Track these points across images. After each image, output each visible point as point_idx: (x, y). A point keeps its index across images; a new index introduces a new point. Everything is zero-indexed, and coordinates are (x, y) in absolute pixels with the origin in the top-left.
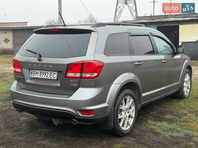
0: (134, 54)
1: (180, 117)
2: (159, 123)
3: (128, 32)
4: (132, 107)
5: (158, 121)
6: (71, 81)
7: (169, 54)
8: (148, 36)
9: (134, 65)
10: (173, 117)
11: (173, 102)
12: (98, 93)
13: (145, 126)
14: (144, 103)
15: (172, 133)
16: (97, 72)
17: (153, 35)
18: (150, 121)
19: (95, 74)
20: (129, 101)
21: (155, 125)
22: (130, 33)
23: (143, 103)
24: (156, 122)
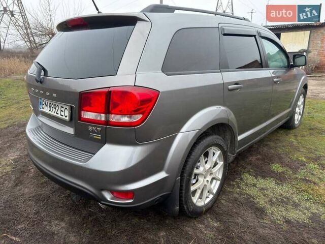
0: (228, 68)
1: (295, 170)
2: (261, 183)
3: (220, 27)
4: (218, 162)
5: (259, 178)
6: (90, 128)
7: (281, 67)
8: (254, 37)
9: (226, 90)
10: (284, 169)
11: (278, 135)
12: (145, 155)
13: (239, 187)
14: (240, 149)
15: (287, 210)
16: (140, 111)
17: (262, 35)
18: (247, 175)
19: (138, 117)
20: (214, 154)
21: (255, 185)
22: (223, 29)
23: (237, 151)
24: (256, 178)
